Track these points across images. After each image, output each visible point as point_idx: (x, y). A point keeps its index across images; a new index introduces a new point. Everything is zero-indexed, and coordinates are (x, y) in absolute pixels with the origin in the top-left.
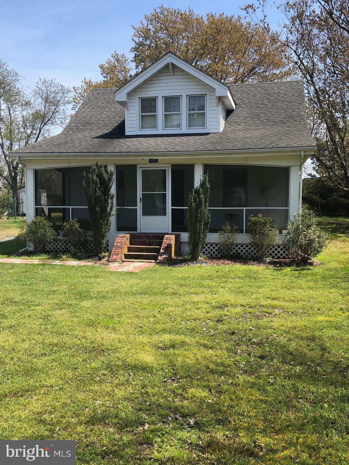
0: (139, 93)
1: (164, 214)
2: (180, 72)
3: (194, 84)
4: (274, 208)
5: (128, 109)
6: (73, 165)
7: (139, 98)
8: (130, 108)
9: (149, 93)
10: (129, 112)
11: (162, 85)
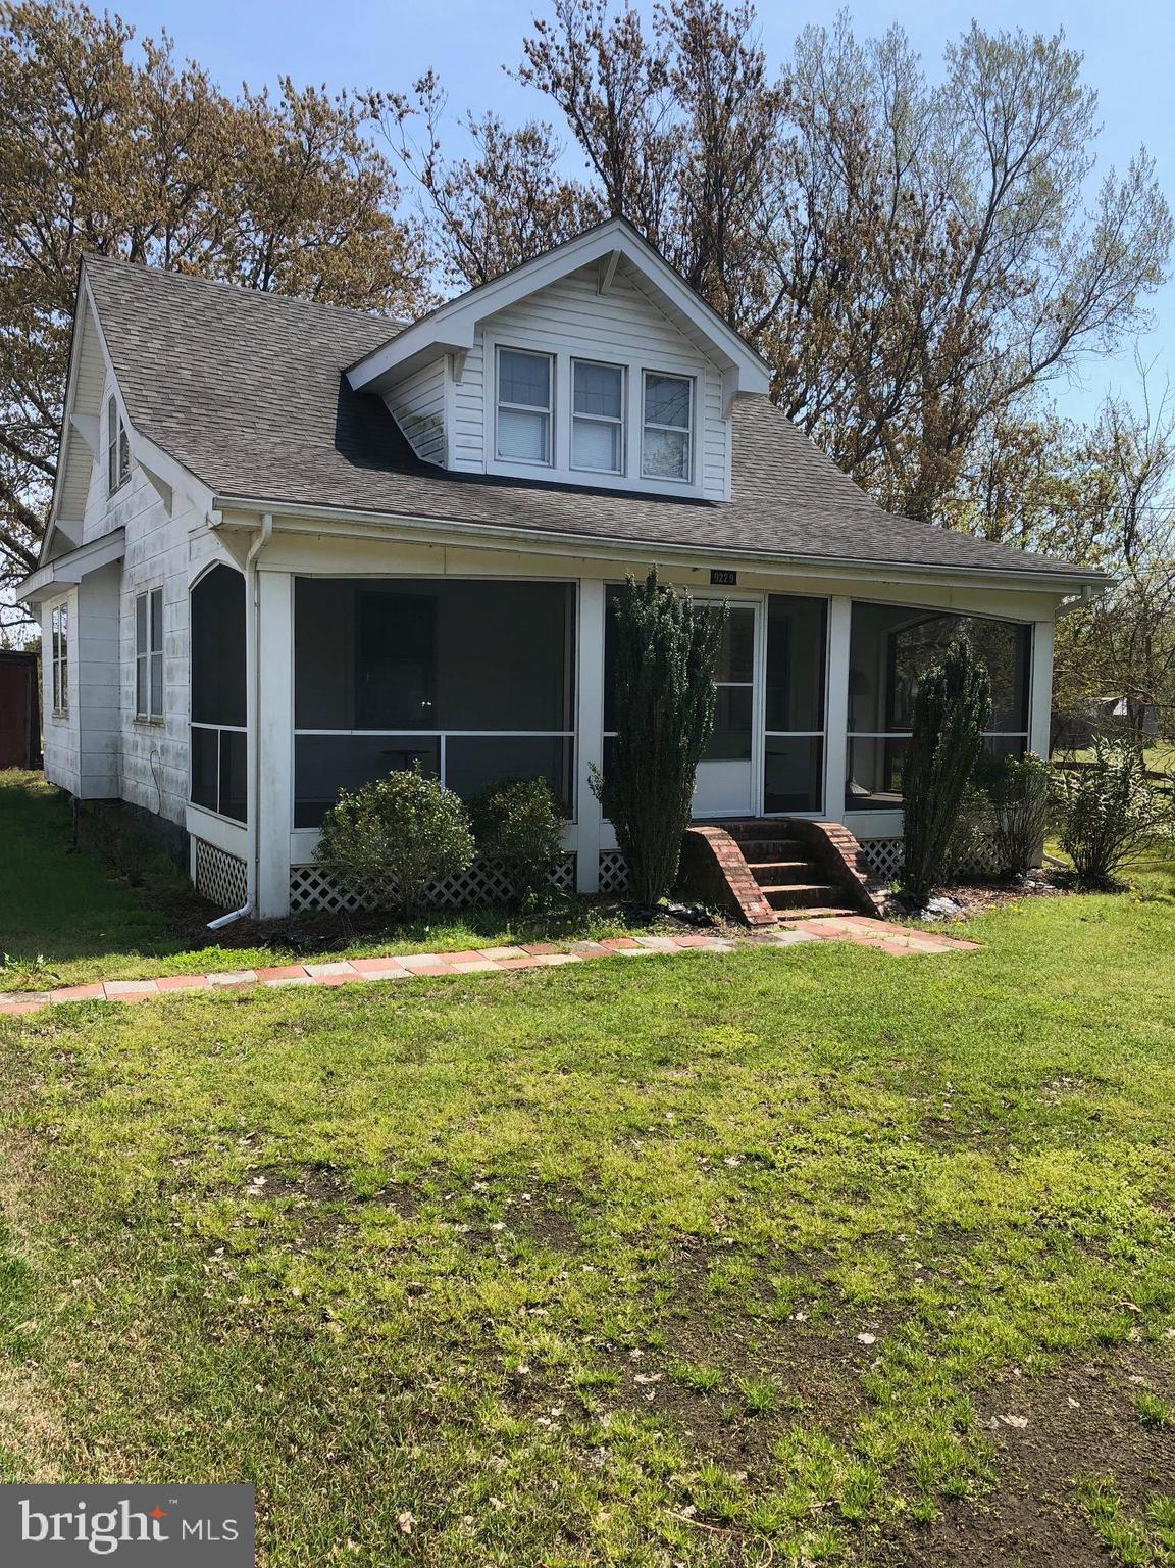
0: (498, 330)
1: (746, 755)
2: (627, 288)
3: (663, 336)
4: (1005, 734)
5: (456, 378)
6: (458, 570)
7: (496, 345)
8: (466, 376)
9: (530, 337)
10: (460, 390)
11: (567, 317)
